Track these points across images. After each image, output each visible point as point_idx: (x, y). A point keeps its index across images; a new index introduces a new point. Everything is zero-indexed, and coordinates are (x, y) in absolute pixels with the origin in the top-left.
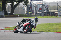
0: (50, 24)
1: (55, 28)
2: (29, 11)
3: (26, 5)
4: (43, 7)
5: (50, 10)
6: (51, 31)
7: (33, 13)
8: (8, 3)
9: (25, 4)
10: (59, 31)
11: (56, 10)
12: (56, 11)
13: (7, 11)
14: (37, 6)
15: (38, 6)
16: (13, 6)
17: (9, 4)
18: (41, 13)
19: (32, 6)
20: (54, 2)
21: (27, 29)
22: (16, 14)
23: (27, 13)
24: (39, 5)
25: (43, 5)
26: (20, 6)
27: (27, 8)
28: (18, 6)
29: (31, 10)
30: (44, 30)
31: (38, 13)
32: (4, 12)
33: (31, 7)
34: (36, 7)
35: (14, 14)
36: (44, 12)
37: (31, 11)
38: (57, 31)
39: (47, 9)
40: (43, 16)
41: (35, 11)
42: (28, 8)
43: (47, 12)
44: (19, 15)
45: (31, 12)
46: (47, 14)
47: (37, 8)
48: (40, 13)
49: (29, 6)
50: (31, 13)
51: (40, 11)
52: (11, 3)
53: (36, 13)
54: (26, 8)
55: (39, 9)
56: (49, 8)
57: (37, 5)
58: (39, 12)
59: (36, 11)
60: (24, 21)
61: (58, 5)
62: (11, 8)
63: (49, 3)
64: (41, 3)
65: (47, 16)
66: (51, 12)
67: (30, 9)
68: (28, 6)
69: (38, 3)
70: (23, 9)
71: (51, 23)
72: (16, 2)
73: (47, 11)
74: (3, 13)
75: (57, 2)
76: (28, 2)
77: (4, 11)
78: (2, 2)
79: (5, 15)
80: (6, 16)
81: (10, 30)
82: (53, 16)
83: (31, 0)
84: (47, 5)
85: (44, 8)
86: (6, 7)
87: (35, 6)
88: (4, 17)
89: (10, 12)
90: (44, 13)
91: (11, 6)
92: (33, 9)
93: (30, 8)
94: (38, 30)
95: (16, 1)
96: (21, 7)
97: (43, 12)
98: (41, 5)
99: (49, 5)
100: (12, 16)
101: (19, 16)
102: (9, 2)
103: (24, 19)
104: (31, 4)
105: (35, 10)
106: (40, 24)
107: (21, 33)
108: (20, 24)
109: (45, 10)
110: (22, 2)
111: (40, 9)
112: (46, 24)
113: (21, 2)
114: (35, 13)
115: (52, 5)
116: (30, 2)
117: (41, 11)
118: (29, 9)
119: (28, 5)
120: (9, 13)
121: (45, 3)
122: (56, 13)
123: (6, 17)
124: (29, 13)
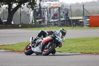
0: (71, 40)
1: (80, 46)
2: (38, 19)
4: (60, 12)
5: (71, 16)
6: (73, 51)
7: (44, 21)
8: (3, 5)
9: (31, 7)
10: (85, 51)
11: (80, 16)
12: (81, 18)
14: (50, 10)
15: (52, 10)
16: (11, 10)
18: (56, 22)
19: (42, 10)
20: (77, 3)
21: (48, 48)
22: (17, 24)
23: (33, 21)
24: (53, 8)
25: (59, 8)
26: (22, 10)
27: (34, 13)
28: (19, 10)
29: (40, 16)
30: (62, 50)
31: (52, 22)
33: (40, 12)
34: (48, 11)
35: (12, 23)
36: (62, 19)
37: (40, 19)
38: (82, 51)
39: (67, 14)
41: (46, 18)
42: (36, 13)
43: (67, 20)
44: (21, 24)
45: (40, 20)
46: (67, 23)
47: (50, 13)
48: (55, 22)
49: (37, 10)
50: (40, 22)
51: (55, 19)
52: (7, 6)
54: (32, 13)
55: (52, 15)
56: (69, 12)
57: (50, 9)
58: (52, 20)
59: (49, 18)
60: (43, 34)
61: (84, 9)
62: (8, 14)
64: (56, 6)
65: (67, 26)
66: (73, 20)
67: (39, 15)
68: (35, 10)
69: (52, 5)
70: (28, 15)
72: (15, 4)
73: (67, 18)
75: (83, 3)
76: (36, 3)
81: (6, 49)
82: (76, 26)
83: (41, 1)
85: (62, 13)
87: (46, 9)
89: (6, 21)
90: (62, 21)
91: (7, 10)
92: (44, 15)
93: (38, 13)
95: (16, 2)
96: (24, 11)
97: (60, 20)
98: (57, 8)
99: (69, 8)
100: (10, 26)
101: (20, 26)
103: (42, 31)
104: (40, 7)
105: (47, 16)
107: (37, 55)
109: (62, 17)
110: (26, 4)
111: (55, 15)
114: (46, 22)
115: (73, 9)
117: (57, 19)
118: (37, 16)
119: (35, 8)
120: (4, 21)
121: (63, 5)
122: (81, 22)
124: (37, 21)
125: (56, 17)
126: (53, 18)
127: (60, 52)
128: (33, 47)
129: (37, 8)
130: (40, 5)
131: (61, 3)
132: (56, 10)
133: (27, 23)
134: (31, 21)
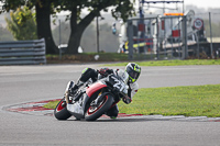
0: (209, 88)
2: (136, 42)
3: (125, 18)
4: (185, 26)
5: (211, 37)
6: (214, 112)
7: (149, 46)
8: (59, 10)
13: (56, 39)
14: (163, 22)
15: (167, 22)
16: (78, 22)
17: (61, 16)
18: (177, 48)
19: (146, 22)
21: (97, 106)
22: (89, 52)
23: (127, 47)
24: (171, 17)
25: (185, 17)
26: (101, 22)
27: (128, 30)
28: (94, 23)
29: (142, 35)
30: (190, 110)
31: (167, 49)
32: (44, 44)
33: (141, 26)
34: (160, 25)
35: (80, 50)
36: (189, 43)
37: (141, 42)
39: (201, 32)
40: (186, 59)
41: (155, 40)
42: (131, 30)
43: (201, 45)
44: (98, 53)
45: (142, 44)
46: (201, 51)
47: (163, 28)
48: (174, 49)
49: (135, 23)
50: (141, 49)
51: (174, 42)
52: (68, 13)
53: (160, 49)
55: (169, 33)
56: (207, 28)
57: (163, 19)
58: (169, 45)
59: (160, 40)
62: (69, 31)
63: (206, 10)
64: (176, 13)
65: (201, 58)
66: (214, 44)
67: (139, 33)
68: (130, 23)
69: (167, 11)
70: (114, 33)
71: (212, 84)
73: (200, 40)
74: (40, 47)
76: (132, 8)
77: (43, 40)
78: (37, 9)
79: (47, 53)
80: (52, 59)
83: (143, 2)
84: (200, 17)
85: (189, 30)
86: (53, 27)
87: (154, 21)
88: (43, 64)
89: (66, 46)
90: (190, 47)
91: (69, 21)
92: (149, 32)
93: (138, 30)
94: (168, 111)
95: (87, 5)
96: (106, 25)
97: (185, 45)
98: (178, 17)
99: (206, 18)
100: (74, 57)
101: (97, 57)
102: (62, 9)
104: (142, 16)
105: (157, 35)
106: (173, 86)
108: (77, 87)
109: (191, 38)
111: (175, 33)
112: (196, 89)
113: (104, 6)
114: (155, 49)
116: (136, 7)
117: (178, 41)
118: (136, 34)
119: (129, 18)
120: (62, 46)
121: (192, 11)
123: (51, 62)
124: (135, 46)
125: (176, 39)
126: (169, 40)
127: (185, 115)
128: (70, 102)
129: (134, 17)
130: (141, 11)
131: (188, 6)
132: (176, 22)
133: (112, 51)
134: (121, 46)
